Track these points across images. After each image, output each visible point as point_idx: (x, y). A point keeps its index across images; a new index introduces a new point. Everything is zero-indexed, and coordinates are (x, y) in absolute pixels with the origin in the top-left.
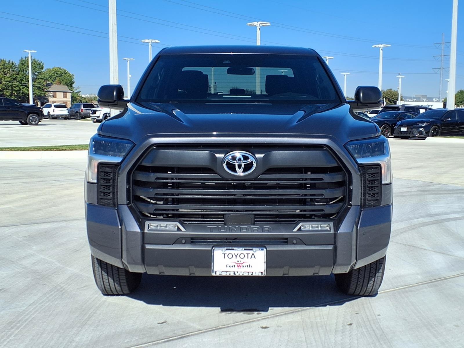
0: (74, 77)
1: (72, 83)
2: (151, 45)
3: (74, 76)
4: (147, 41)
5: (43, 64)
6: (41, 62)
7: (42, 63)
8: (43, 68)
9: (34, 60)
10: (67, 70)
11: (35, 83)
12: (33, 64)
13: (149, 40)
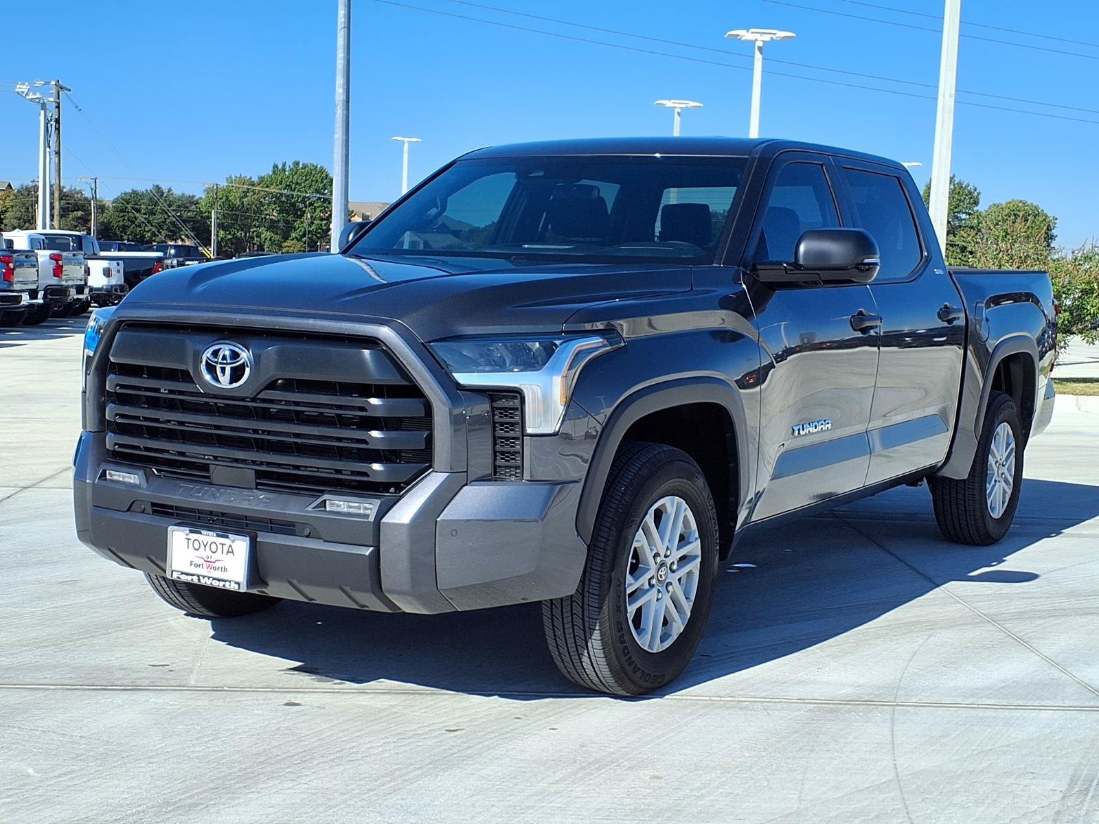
0: (1055, 224)
1: (1051, 239)
3: (1056, 221)
5: (979, 194)
6: (975, 190)
7: (978, 191)
8: (978, 203)
9: (960, 185)
10: (1041, 207)
11: (955, 237)
12: (956, 194)
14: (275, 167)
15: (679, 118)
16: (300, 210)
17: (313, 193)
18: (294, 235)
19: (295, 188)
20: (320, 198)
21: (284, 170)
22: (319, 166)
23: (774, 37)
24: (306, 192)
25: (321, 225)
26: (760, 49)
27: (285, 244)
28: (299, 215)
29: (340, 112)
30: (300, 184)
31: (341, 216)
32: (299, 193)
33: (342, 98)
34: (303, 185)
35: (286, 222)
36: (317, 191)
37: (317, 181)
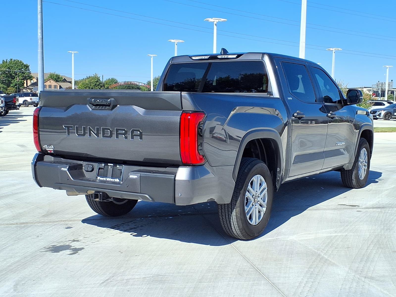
2: (334, 52)
4: (332, 49)
13: (333, 48)
14: (3, 61)
15: (176, 46)
16: (13, 76)
17: (18, 70)
18: (12, 85)
19: (11, 69)
20: (20, 72)
21: (7, 62)
22: (20, 60)
23: (220, 21)
24: (15, 70)
25: (22, 81)
26: (216, 24)
27: (8, 89)
28: (13, 78)
29: (40, 42)
30: (13, 67)
31: (41, 79)
32: (13, 70)
33: (40, 37)
34: (14, 67)
35: (8, 81)
36: (19, 69)
37: (19, 66)
